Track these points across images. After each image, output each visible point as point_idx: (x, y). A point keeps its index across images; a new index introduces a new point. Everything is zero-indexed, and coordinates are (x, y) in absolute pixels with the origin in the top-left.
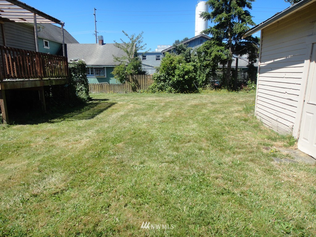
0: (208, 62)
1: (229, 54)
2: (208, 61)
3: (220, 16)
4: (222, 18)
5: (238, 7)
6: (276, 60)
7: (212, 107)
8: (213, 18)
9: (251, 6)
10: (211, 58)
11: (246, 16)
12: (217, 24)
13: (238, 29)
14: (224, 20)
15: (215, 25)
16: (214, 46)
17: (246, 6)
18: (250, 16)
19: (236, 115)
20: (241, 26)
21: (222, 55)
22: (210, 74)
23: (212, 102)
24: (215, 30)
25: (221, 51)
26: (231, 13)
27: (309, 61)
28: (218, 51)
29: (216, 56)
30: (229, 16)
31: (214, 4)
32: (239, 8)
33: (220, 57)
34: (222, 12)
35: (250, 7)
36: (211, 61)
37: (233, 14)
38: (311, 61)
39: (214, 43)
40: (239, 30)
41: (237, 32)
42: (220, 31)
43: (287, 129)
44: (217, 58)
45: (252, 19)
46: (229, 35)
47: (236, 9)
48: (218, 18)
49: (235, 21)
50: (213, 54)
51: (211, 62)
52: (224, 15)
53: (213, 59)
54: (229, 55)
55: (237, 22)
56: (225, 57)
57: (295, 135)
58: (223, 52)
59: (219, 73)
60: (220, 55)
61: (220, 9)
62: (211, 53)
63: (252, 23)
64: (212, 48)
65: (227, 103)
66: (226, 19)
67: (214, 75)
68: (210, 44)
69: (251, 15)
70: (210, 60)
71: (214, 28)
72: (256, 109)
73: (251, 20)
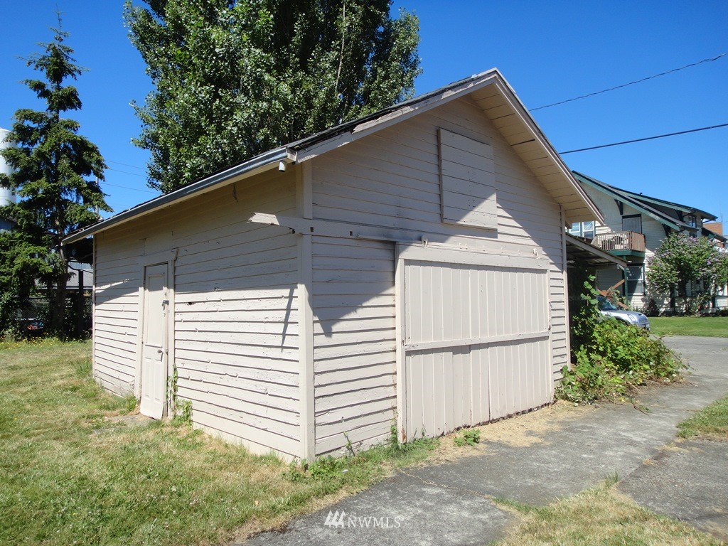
0: (6, 278)
1: (60, 262)
2: (6, 275)
3: (34, 185)
4: (38, 190)
5: (74, 174)
6: (113, 285)
7: (8, 375)
8: (17, 186)
9: (103, 174)
10: (14, 269)
11: (92, 192)
12: (26, 199)
13: (76, 215)
14: (43, 194)
15: (23, 199)
16: (21, 243)
17: (92, 174)
18: (101, 193)
19: (60, 382)
20: (82, 211)
21: (41, 264)
22: (15, 305)
23: (10, 367)
24: (22, 211)
25: (41, 255)
26: (60, 182)
27: (143, 288)
28: (32, 256)
29: (25, 265)
30: (55, 187)
31: (18, 159)
32: (75, 177)
33: (37, 268)
34: (37, 177)
35: (101, 177)
36: (15, 276)
37: (64, 184)
38: (145, 289)
39: (21, 237)
40: (78, 217)
41: (75, 219)
42: (35, 214)
43: (127, 388)
44: (29, 272)
45: (106, 199)
46: (58, 223)
47: (69, 177)
48: (29, 188)
49: (68, 197)
50: (18, 262)
51: (15, 279)
52: (43, 185)
53: (17, 270)
54: (58, 265)
55: (74, 202)
56: (50, 269)
57: (137, 394)
58: (44, 258)
59: (39, 301)
60: (36, 264)
61: (34, 171)
62: (13, 259)
63: (106, 208)
64: (16, 247)
65: (49, 364)
66: (47, 192)
67: (26, 306)
68: (12, 239)
69: (103, 191)
70: (12, 274)
71: (20, 205)
72: (95, 366)
73: (103, 202)
